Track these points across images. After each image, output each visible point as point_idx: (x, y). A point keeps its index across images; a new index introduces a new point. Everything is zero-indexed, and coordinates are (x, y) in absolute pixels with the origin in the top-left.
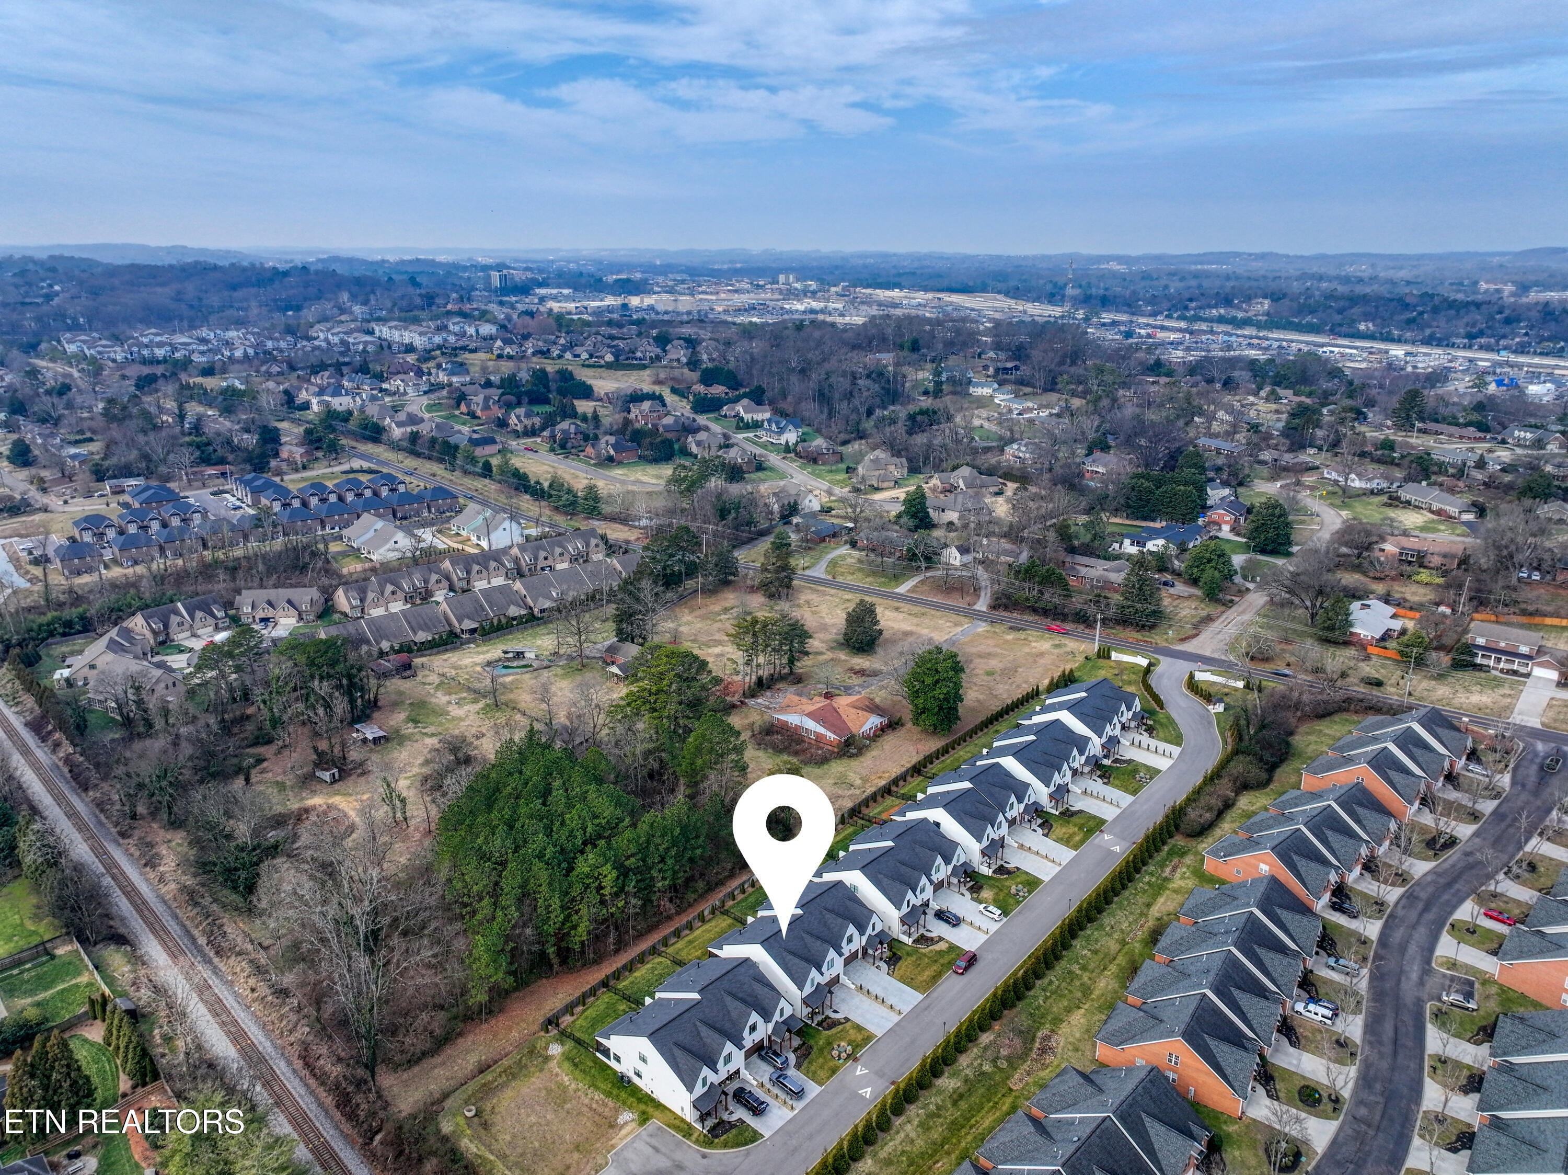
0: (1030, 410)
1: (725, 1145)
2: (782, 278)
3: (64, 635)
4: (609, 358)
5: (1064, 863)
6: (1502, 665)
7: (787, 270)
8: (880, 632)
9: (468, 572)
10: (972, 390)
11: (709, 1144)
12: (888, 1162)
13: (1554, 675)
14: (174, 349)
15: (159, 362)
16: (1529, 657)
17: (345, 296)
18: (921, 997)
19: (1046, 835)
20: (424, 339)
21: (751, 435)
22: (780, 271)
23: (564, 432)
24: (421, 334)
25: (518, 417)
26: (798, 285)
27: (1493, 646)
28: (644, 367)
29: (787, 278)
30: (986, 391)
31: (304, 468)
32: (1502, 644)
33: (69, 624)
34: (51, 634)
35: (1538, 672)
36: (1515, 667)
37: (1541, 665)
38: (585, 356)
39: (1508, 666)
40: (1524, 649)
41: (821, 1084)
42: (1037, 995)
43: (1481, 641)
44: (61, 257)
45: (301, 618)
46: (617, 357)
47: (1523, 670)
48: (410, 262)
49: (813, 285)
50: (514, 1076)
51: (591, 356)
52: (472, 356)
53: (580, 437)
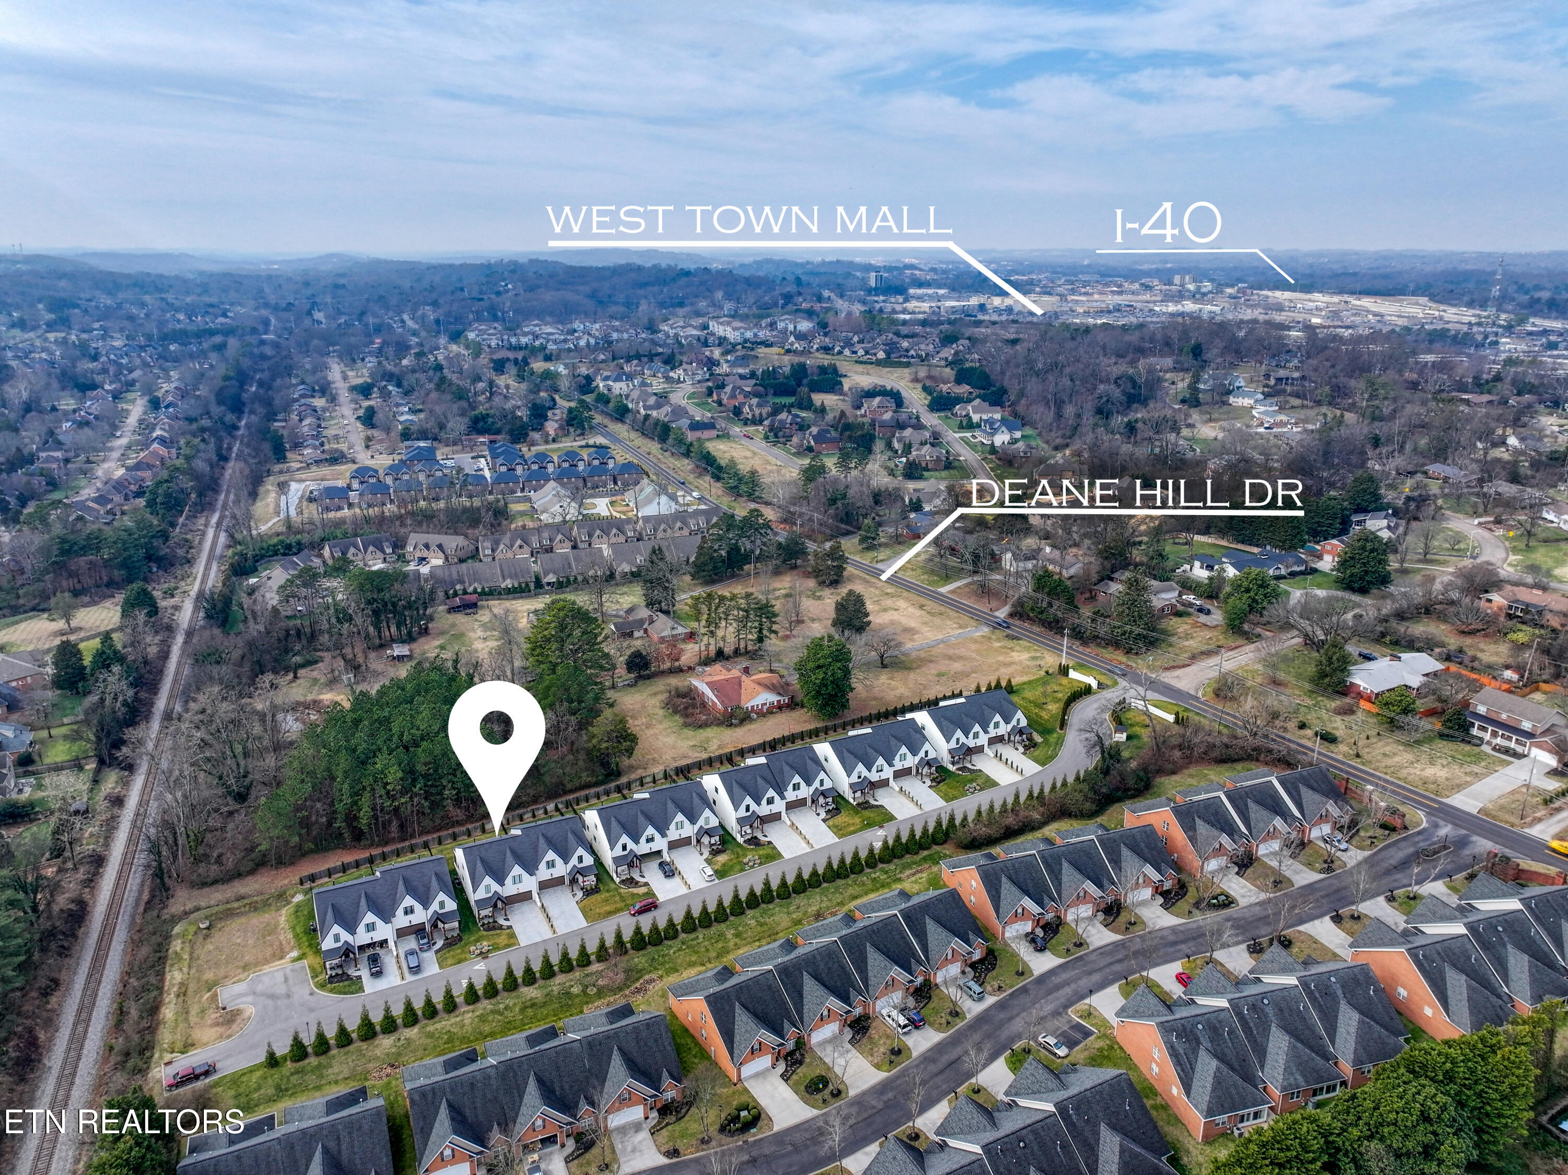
0: (1282, 424)
1: (331, 991)
2: (1177, 279)
3: (285, 554)
4: (881, 355)
5: (816, 847)
6: (1499, 741)
7: (1183, 271)
8: (869, 623)
9: (590, 536)
10: (1232, 400)
11: (322, 986)
12: (430, 1035)
13: (1551, 761)
14: (536, 337)
15: (521, 348)
16: (1530, 735)
17: (719, 295)
18: (584, 924)
19: (824, 820)
20: (737, 333)
21: (968, 435)
22: (1173, 272)
23: (781, 421)
24: (734, 329)
25: (750, 407)
26: (1191, 287)
27: (1494, 716)
28: (908, 365)
29: (1183, 279)
30: (1247, 402)
31: (554, 441)
32: (1504, 716)
33: (289, 547)
34: (276, 553)
35: (1536, 753)
36: (1513, 745)
37: (1539, 746)
38: (861, 352)
39: (1505, 743)
40: (1526, 725)
41: (441, 967)
42: (671, 948)
43: (1482, 710)
44: (537, 261)
45: (447, 559)
46: (888, 354)
47: (1519, 749)
48: (831, 263)
49: (1207, 286)
50: (256, 909)
51: (867, 353)
52: (768, 350)
53: (795, 427)
